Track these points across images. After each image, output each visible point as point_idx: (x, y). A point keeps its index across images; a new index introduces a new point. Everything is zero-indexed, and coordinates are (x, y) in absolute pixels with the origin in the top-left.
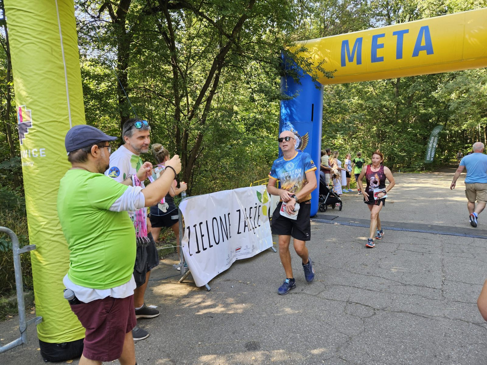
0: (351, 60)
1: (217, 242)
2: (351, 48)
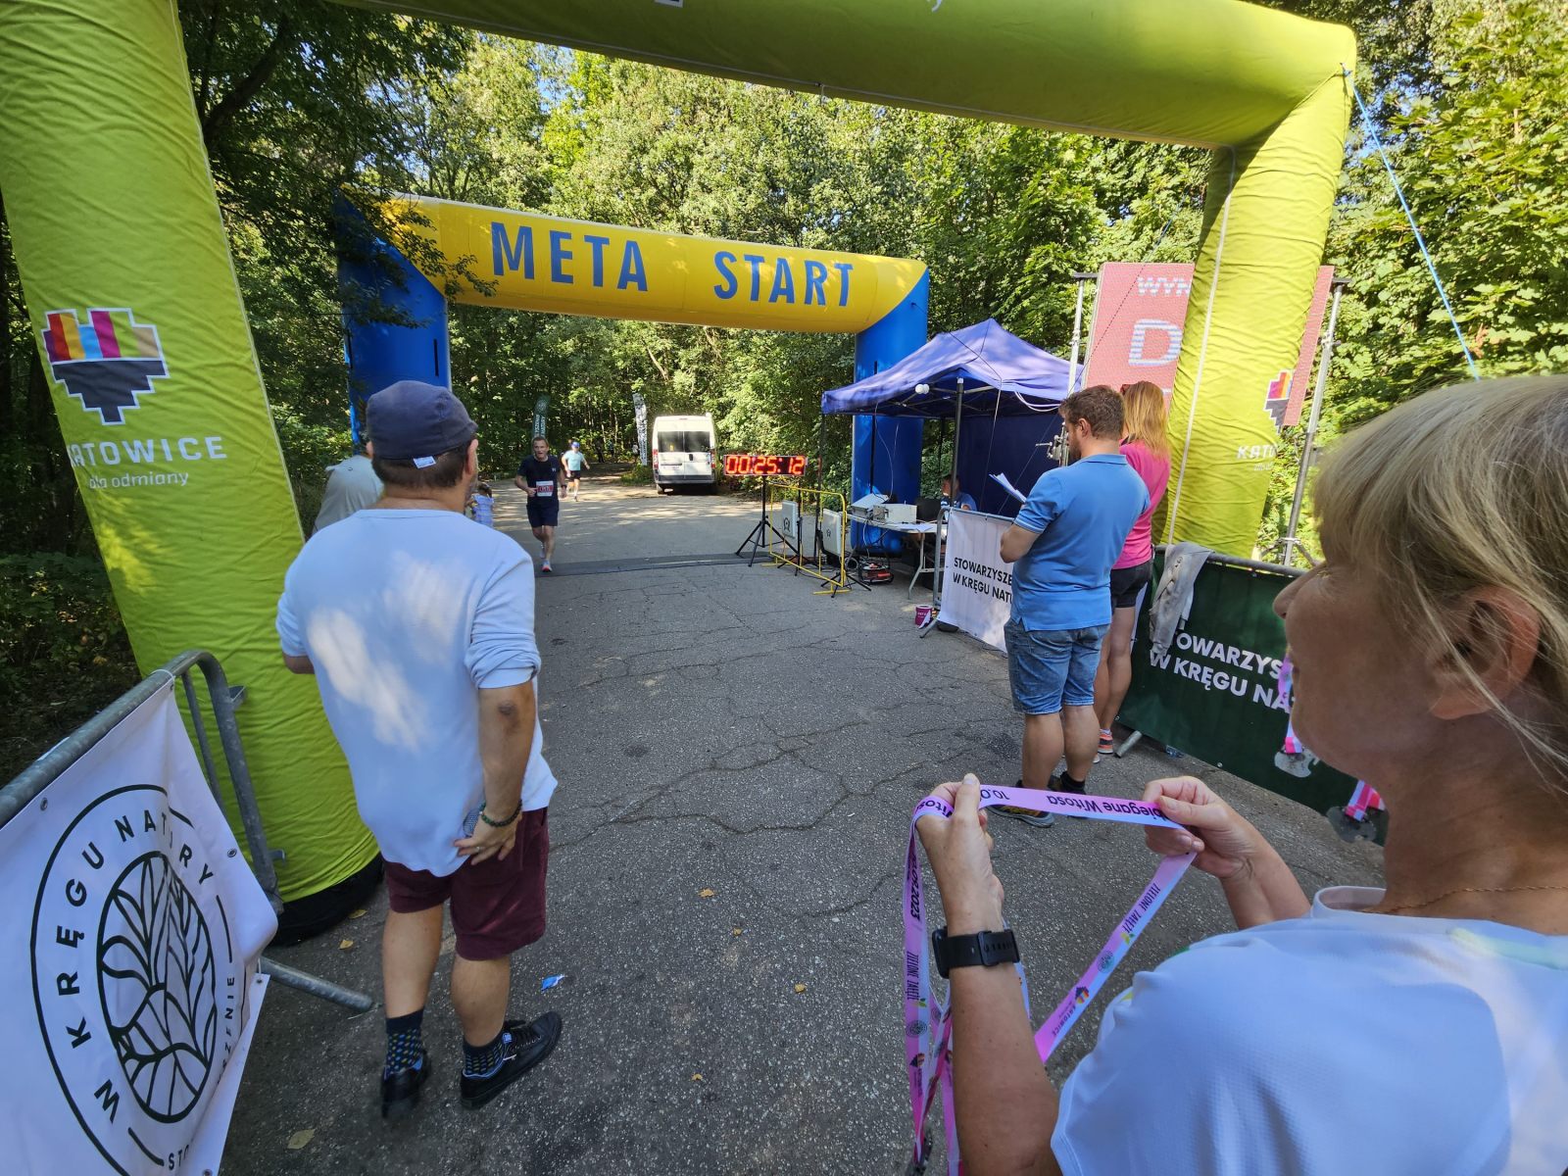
0: (514, 266)
2: (513, 242)
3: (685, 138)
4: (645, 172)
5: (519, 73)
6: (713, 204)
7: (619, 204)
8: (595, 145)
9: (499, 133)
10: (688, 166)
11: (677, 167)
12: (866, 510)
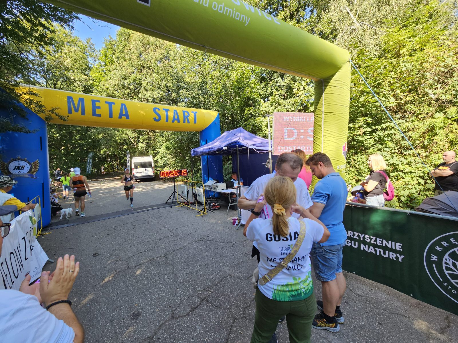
0: (77, 110)
1: (16, 276)
2: (76, 103)
3: (139, 76)
4: (126, 85)
5: (81, 55)
6: (149, 94)
7: (117, 94)
8: (109, 77)
9: (74, 71)
10: (141, 84)
11: (137, 84)
12: (210, 186)
